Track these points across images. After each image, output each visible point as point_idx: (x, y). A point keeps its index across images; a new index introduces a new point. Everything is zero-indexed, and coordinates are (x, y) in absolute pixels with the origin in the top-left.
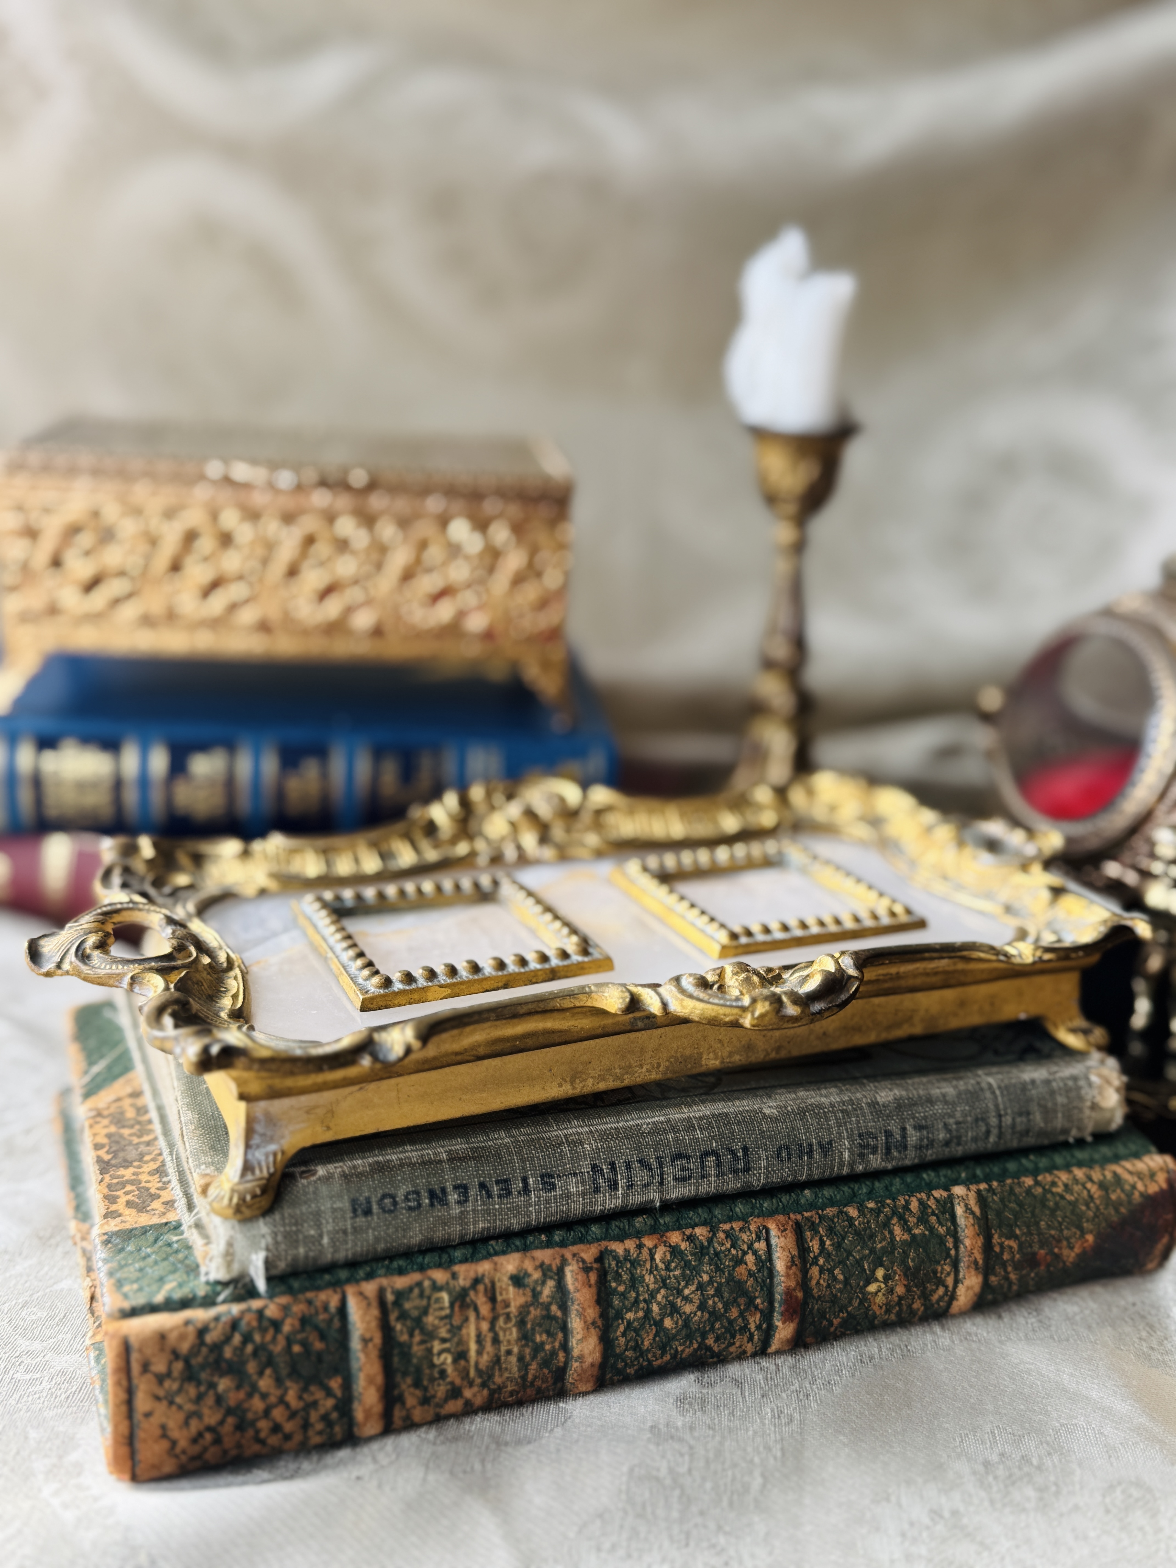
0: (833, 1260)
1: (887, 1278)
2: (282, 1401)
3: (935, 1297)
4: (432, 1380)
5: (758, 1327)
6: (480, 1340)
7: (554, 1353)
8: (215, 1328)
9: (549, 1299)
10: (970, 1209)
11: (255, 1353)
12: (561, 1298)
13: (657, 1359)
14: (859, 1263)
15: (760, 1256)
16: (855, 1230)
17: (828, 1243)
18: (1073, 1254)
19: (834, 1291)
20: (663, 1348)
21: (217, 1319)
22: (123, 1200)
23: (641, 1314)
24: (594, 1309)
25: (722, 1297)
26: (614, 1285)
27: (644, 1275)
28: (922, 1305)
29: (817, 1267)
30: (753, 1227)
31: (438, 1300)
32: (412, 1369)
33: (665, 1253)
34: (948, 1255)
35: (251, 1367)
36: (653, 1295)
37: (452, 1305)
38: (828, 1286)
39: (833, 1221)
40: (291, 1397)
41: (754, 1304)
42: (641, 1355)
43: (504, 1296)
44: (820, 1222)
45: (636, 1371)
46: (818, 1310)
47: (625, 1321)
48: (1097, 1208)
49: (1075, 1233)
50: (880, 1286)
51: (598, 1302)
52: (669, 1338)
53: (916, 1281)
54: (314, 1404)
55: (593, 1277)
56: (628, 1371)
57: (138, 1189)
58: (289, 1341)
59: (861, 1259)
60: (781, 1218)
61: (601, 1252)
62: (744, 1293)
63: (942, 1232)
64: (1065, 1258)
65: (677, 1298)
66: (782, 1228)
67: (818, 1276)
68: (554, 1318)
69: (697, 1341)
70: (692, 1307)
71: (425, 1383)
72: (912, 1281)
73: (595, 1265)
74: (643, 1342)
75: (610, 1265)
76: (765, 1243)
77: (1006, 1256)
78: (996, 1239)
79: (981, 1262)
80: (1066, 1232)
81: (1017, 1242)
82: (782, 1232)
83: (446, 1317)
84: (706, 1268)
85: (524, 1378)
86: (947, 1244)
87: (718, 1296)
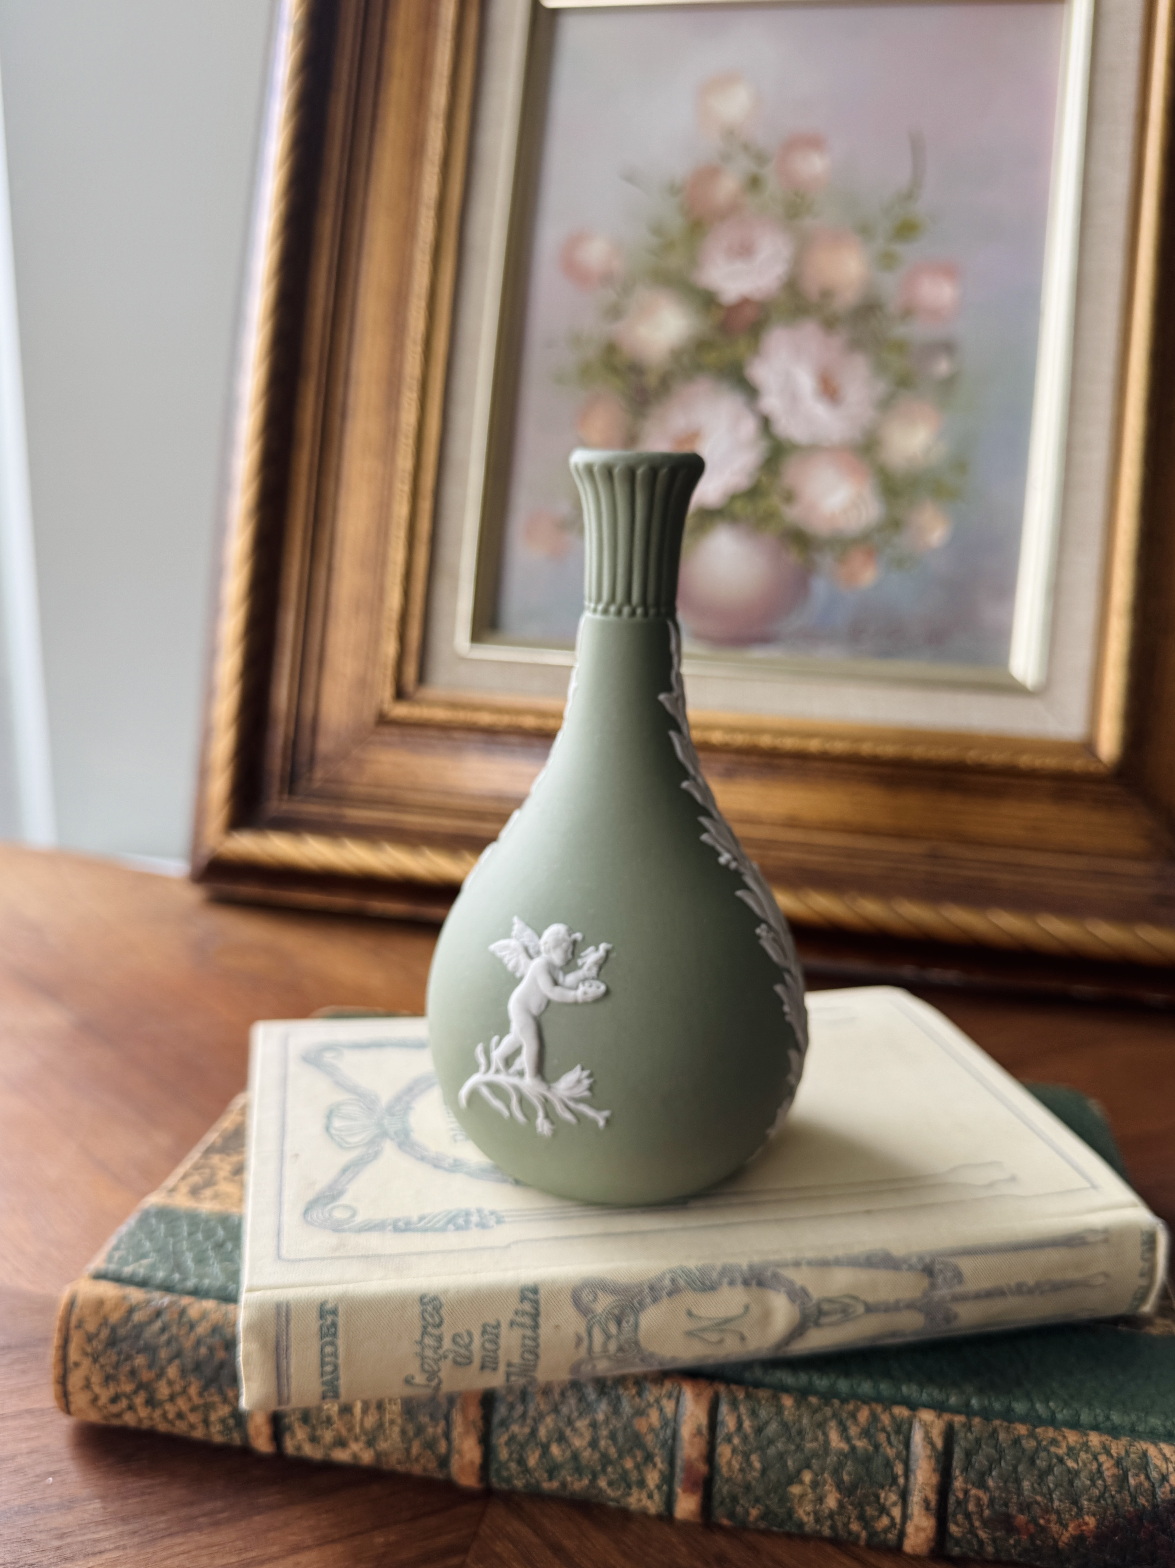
0: (750, 1444)
1: (815, 1485)
2: (185, 1392)
4: (320, 1422)
5: (659, 1487)
7: (436, 1439)
8: (143, 1310)
10: (932, 1439)
11: (169, 1342)
13: (544, 1482)
14: (781, 1457)
15: (666, 1414)
16: (782, 1419)
17: (747, 1424)
18: (1066, 1533)
19: (748, 1477)
20: (551, 1473)
21: (147, 1303)
23: (527, 1430)
25: (617, 1443)
28: (863, 1529)
29: (730, 1447)
34: (896, 1483)
35: (164, 1354)
36: (542, 1416)
38: (742, 1470)
39: (759, 1403)
40: (193, 1391)
41: (652, 1461)
42: (528, 1472)
46: (729, 1492)
47: (510, 1431)
48: (1107, 1488)
49: (1071, 1510)
50: (806, 1491)
51: (482, 1403)
52: (556, 1464)
53: (852, 1499)
54: (213, 1405)
56: (515, 1483)
58: (198, 1343)
59: (786, 1453)
60: (702, 1388)
62: (643, 1446)
63: (891, 1455)
64: (1056, 1535)
65: (567, 1427)
66: (697, 1392)
67: (730, 1456)
68: (438, 1404)
69: (586, 1478)
70: (582, 1442)
71: (313, 1422)
72: (847, 1497)
74: (528, 1459)
76: (675, 1404)
77: (971, 1507)
80: (1057, 1504)
81: (988, 1494)
82: (695, 1395)
85: (408, 1452)
86: (895, 1469)
87: (611, 1440)
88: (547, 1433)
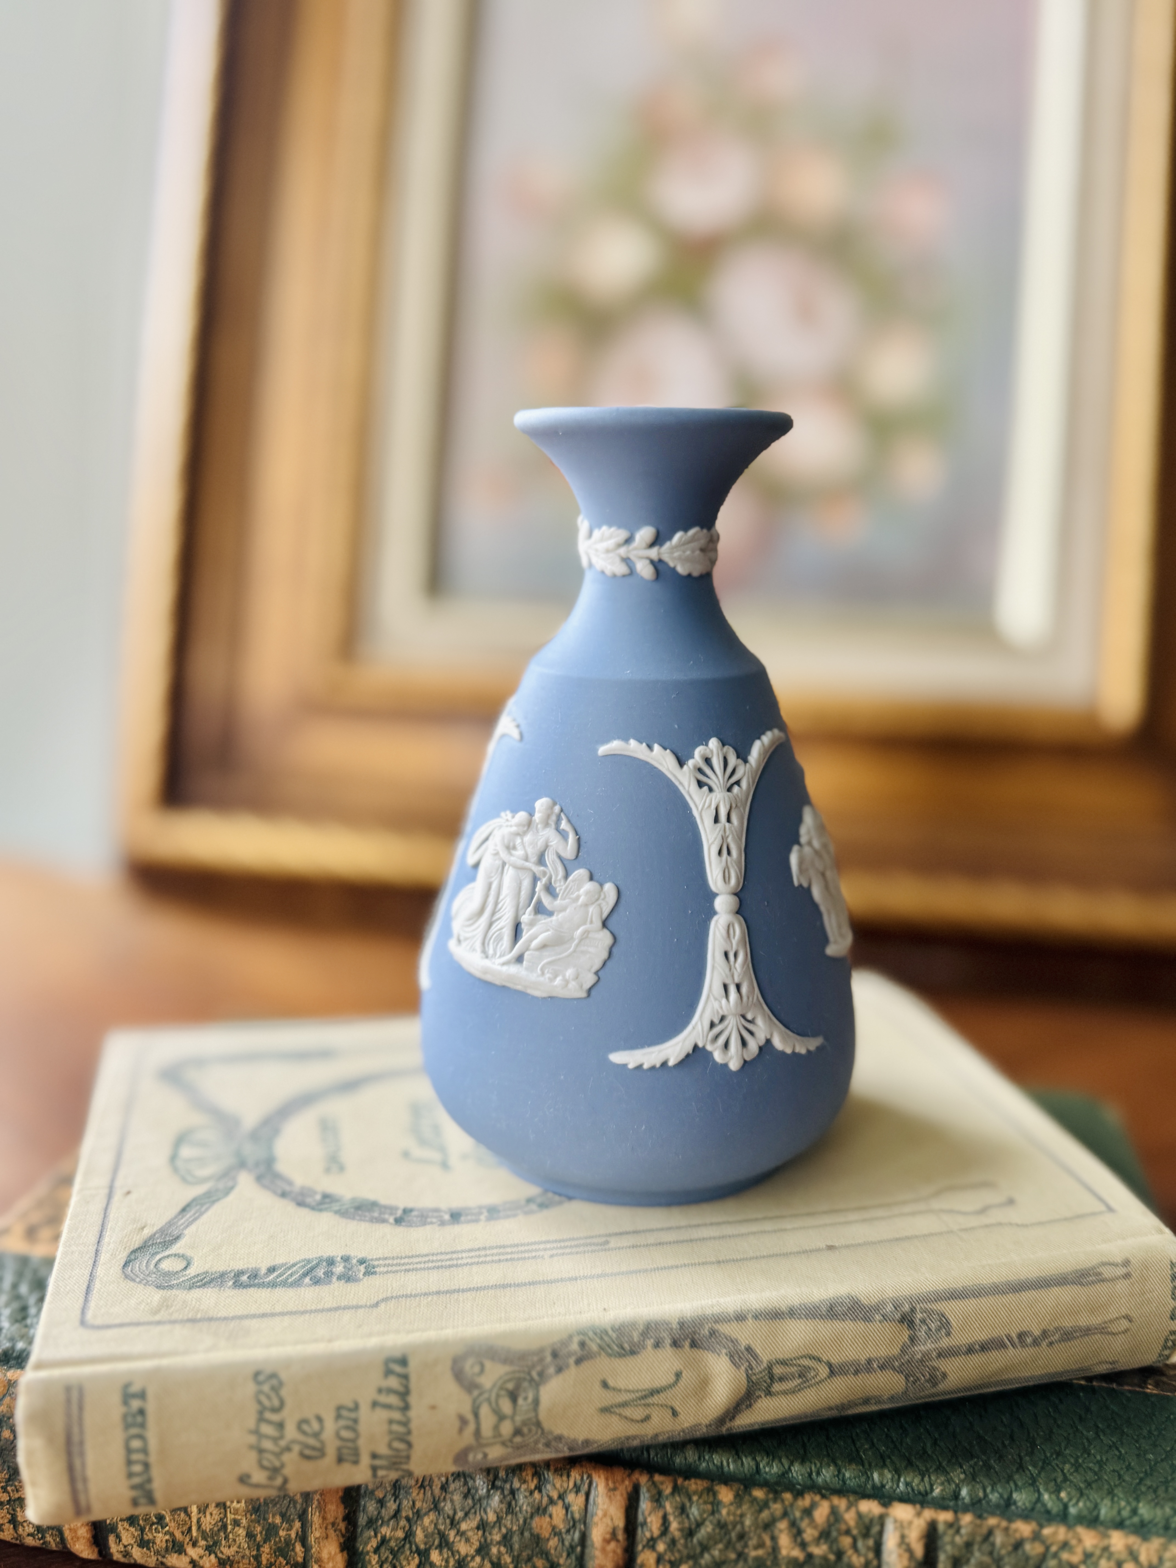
0: (679, 1551)
7: (290, 1543)
10: (909, 1546)
15: (573, 1513)
16: (720, 1521)
17: (675, 1525)
23: (401, 1533)
24: (337, 1506)
25: (512, 1549)
29: (653, 1554)
44: (673, 1494)
47: (379, 1534)
60: (617, 1477)
62: (544, 1553)
65: (451, 1530)
66: (612, 1487)
87: (505, 1546)
88: (426, 1536)
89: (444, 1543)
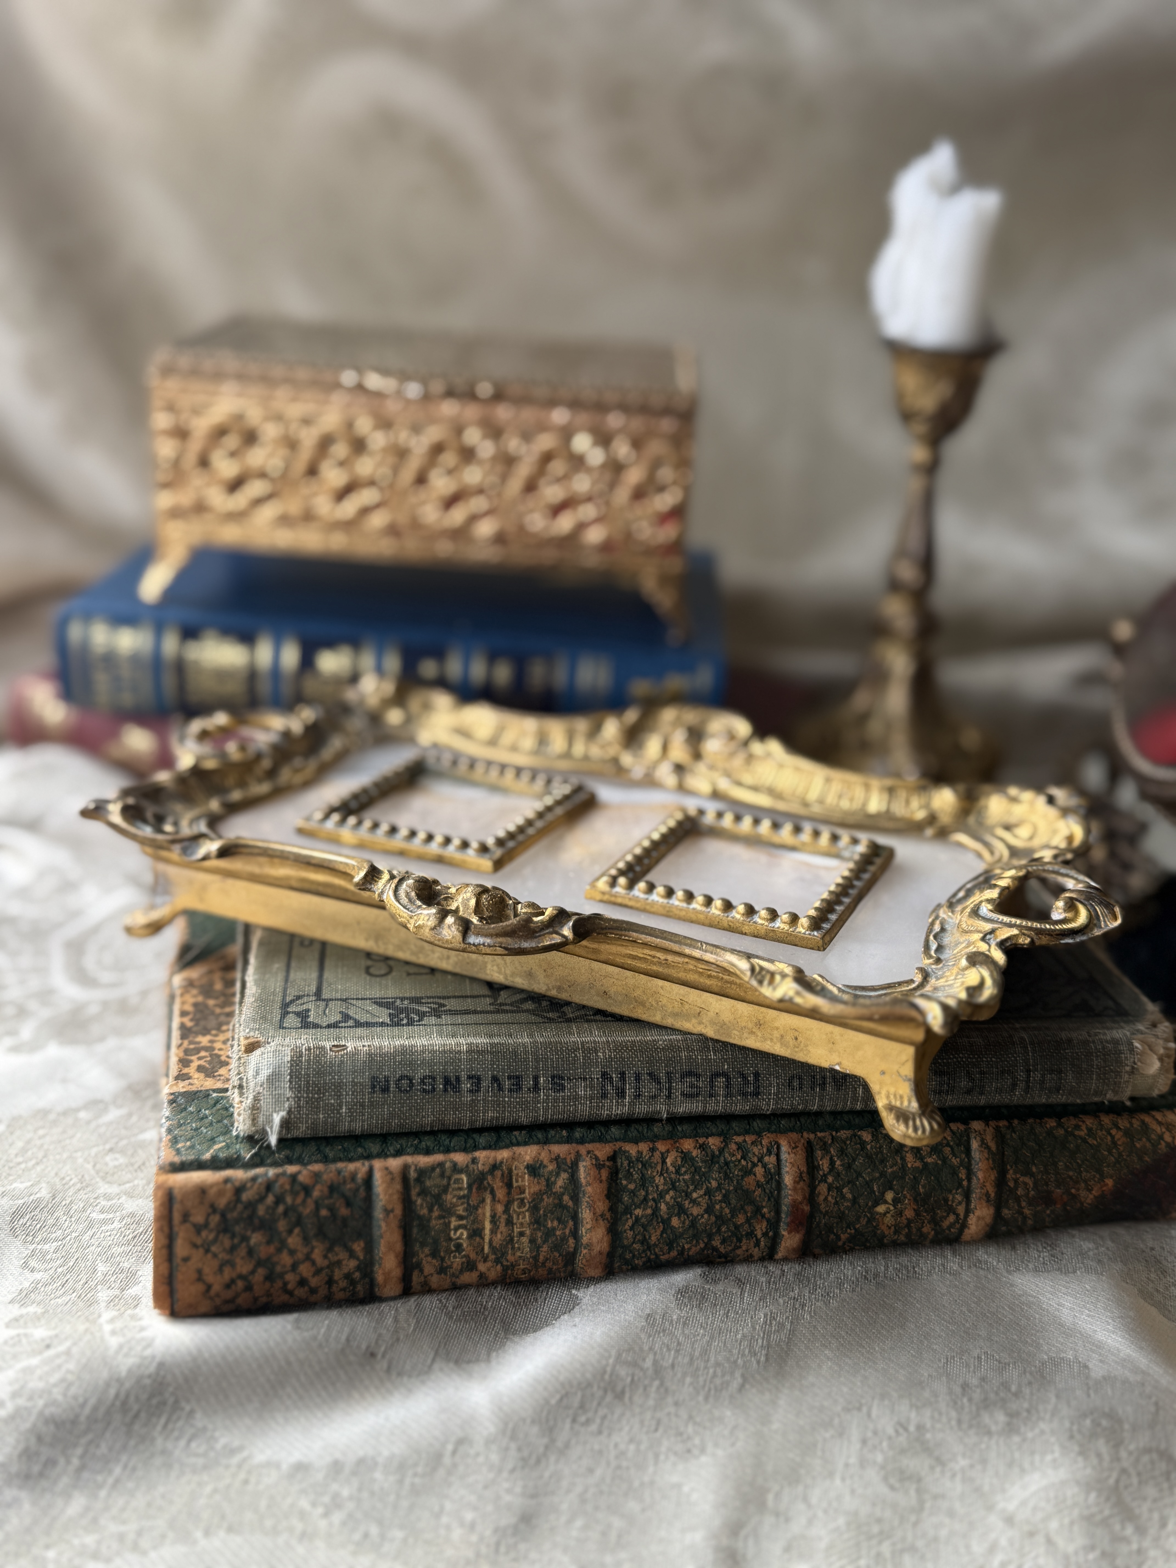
0: (842, 1179)
1: (896, 1201)
2: (308, 1258)
3: (946, 1224)
4: (448, 1251)
5: (765, 1234)
6: (494, 1220)
7: (564, 1239)
8: (252, 1186)
9: (562, 1190)
10: (986, 1144)
11: (286, 1213)
12: (573, 1190)
13: (664, 1254)
14: (868, 1184)
15: (769, 1169)
16: (867, 1154)
17: (838, 1163)
18: (1091, 1196)
19: (842, 1209)
20: (670, 1245)
21: (254, 1179)
22: (195, 1064)
23: (649, 1211)
24: (604, 1203)
25: (730, 1204)
26: (624, 1182)
27: (654, 1177)
28: (932, 1230)
29: (826, 1185)
30: (765, 1142)
31: (458, 1181)
32: (430, 1240)
33: (676, 1158)
34: (960, 1185)
35: (282, 1225)
36: (661, 1195)
37: (470, 1186)
38: (836, 1203)
39: (845, 1143)
40: (317, 1255)
41: (761, 1213)
42: (649, 1248)
43: (520, 1183)
44: (833, 1142)
45: (644, 1264)
46: (825, 1224)
47: (634, 1216)
48: (1120, 1155)
49: (1095, 1176)
50: (889, 1208)
51: (608, 1196)
52: (676, 1236)
53: (926, 1206)
54: (339, 1263)
55: (605, 1174)
56: (636, 1262)
57: (211, 1055)
58: (318, 1205)
59: (871, 1181)
60: (794, 1136)
61: (615, 1152)
62: (752, 1202)
63: (956, 1163)
64: (1083, 1200)
65: (685, 1200)
66: (793, 1145)
67: (826, 1193)
68: (565, 1207)
69: (703, 1241)
70: (699, 1210)
71: (442, 1254)
72: (922, 1206)
73: (607, 1163)
74: (650, 1237)
75: (622, 1163)
76: (775, 1158)
77: (1020, 1192)
78: (1010, 1175)
79: (993, 1195)
80: (1084, 1174)
81: (1033, 1179)
82: (793, 1148)
83: (464, 1197)
84: (715, 1175)
85: (536, 1258)
86: (960, 1175)
87: (725, 1202)
88: (668, 1209)
89: (681, 1211)
